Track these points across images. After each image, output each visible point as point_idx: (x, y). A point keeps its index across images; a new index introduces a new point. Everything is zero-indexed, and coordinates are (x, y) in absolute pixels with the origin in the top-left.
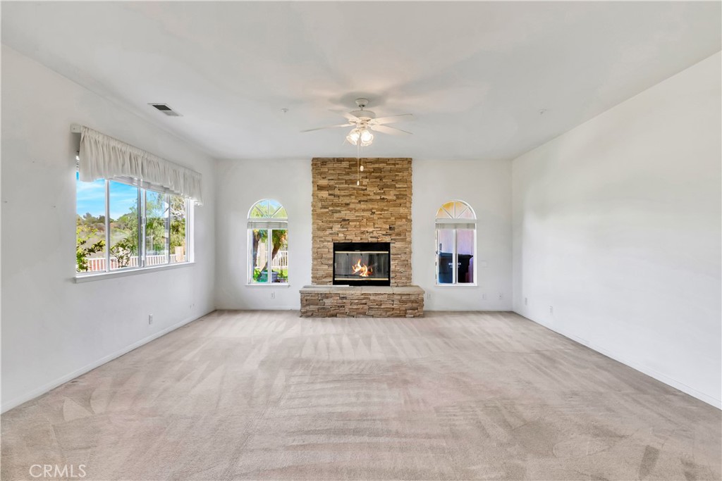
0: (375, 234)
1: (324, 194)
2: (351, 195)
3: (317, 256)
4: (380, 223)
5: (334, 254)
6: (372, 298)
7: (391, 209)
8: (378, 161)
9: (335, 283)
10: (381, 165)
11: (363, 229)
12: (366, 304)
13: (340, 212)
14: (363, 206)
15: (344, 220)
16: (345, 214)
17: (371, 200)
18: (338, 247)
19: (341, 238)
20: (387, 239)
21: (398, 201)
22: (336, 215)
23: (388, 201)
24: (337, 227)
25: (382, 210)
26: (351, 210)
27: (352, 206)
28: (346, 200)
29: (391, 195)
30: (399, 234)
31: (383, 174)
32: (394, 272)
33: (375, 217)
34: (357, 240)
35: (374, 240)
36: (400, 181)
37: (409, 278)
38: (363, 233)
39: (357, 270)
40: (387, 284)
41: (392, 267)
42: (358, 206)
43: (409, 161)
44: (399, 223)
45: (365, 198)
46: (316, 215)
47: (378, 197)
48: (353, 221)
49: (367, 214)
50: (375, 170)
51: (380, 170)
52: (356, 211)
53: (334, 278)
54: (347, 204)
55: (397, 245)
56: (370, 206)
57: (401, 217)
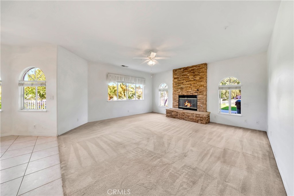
0: (192, 92)
1: (176, 80)
2: (184, 80)
3: (174, 99)
4: (193, 88)
5: (179, 99)
7: (198, 83)
8: (193, 66)
9: (179, 108)
10: (194, 68)
11: (187, 91)
13: (180, 85)
14: (188, 83)
15: (182, 88)
16: (182, 86)
17: (190, 81)
18: (180, 96)
19: (180, 94)
20: (196, 94)
21: (200, 80)
22: (179, 86)
23: (197, 80)
24: (179, 90)
25: (194, 84)
26: (184, 85)
27: (184, 83)
28: (182, 81)
29: (198, 78)
30: (200, 92)
31: (195, 71)
32: (199, 106)
33: (192, 86)
34: (185, 94)
35: (191, 94)
36: (202, 72)
37: (206, 109)
38: (187, 92)
39: (186, 105)
40: (196, 110)
41: (198, 104)
42: (186, 83)
43: (206, 64)
44: (200, 88)
45: (188, 80)
46: (174, 87)
47: (193, 79)
48: (184, 88)
49: (189, 85)
50: (192, 70)
51: (194, 69)
52: (185, 85)
53: (179, 106)
54: (183, 83)
55: (200, 96)
56: (190, 83)
57: (201, 86)
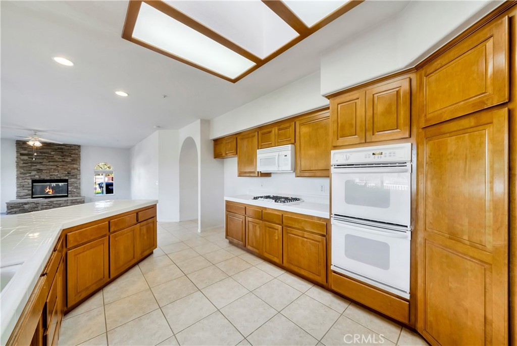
0: (59, 176)
1: (25, 157)
2: (43, 159)
3: (20, 186)
4: (62, 171)
5: (32, 185)
6: (55, 202)
7: (69, 165)
8: (61, 145)
9: (33, 198)
10: (62, 147)
11: (51, 174)
12: (51, 205)
13: (36, 166)
14: (51, 164)
15: (39, 170)
16: (39, 167)
17: (57, 161)
18: (34, 181)
19: (37, 177)
20: (67, 178)
21: (73, 162)
22: (33, 168)
23: (67, 162)
24: (34, 173)
25: (63, 165)
26: (44, 165)
27: (44, 163)
28: (41, 161)
29: (69, 160)
30: (73, 176)
31: (63, 150)
32: (71, 191)
33: (59, 168)
34: (48, 178)
35: (59, 178)
36: (74, 154)
37: (79, 193)
38: (52, 175)
39: (47, 191)
40: (67, 196)
41: (69, 189)
42: (48, 164)
43: (79, 146)
44: (73, 171)
45: (53, 160)
46: (19, 167)
47: (61, 160)
48: (45, 170)
49: (55, 167)
50: (59, 148)
51: (62, 149)
52: (46, 165)
53: (32, 196)
54: (41, 163)
55: (72, 180)
56: (56, 164)
57: (74, 169)
